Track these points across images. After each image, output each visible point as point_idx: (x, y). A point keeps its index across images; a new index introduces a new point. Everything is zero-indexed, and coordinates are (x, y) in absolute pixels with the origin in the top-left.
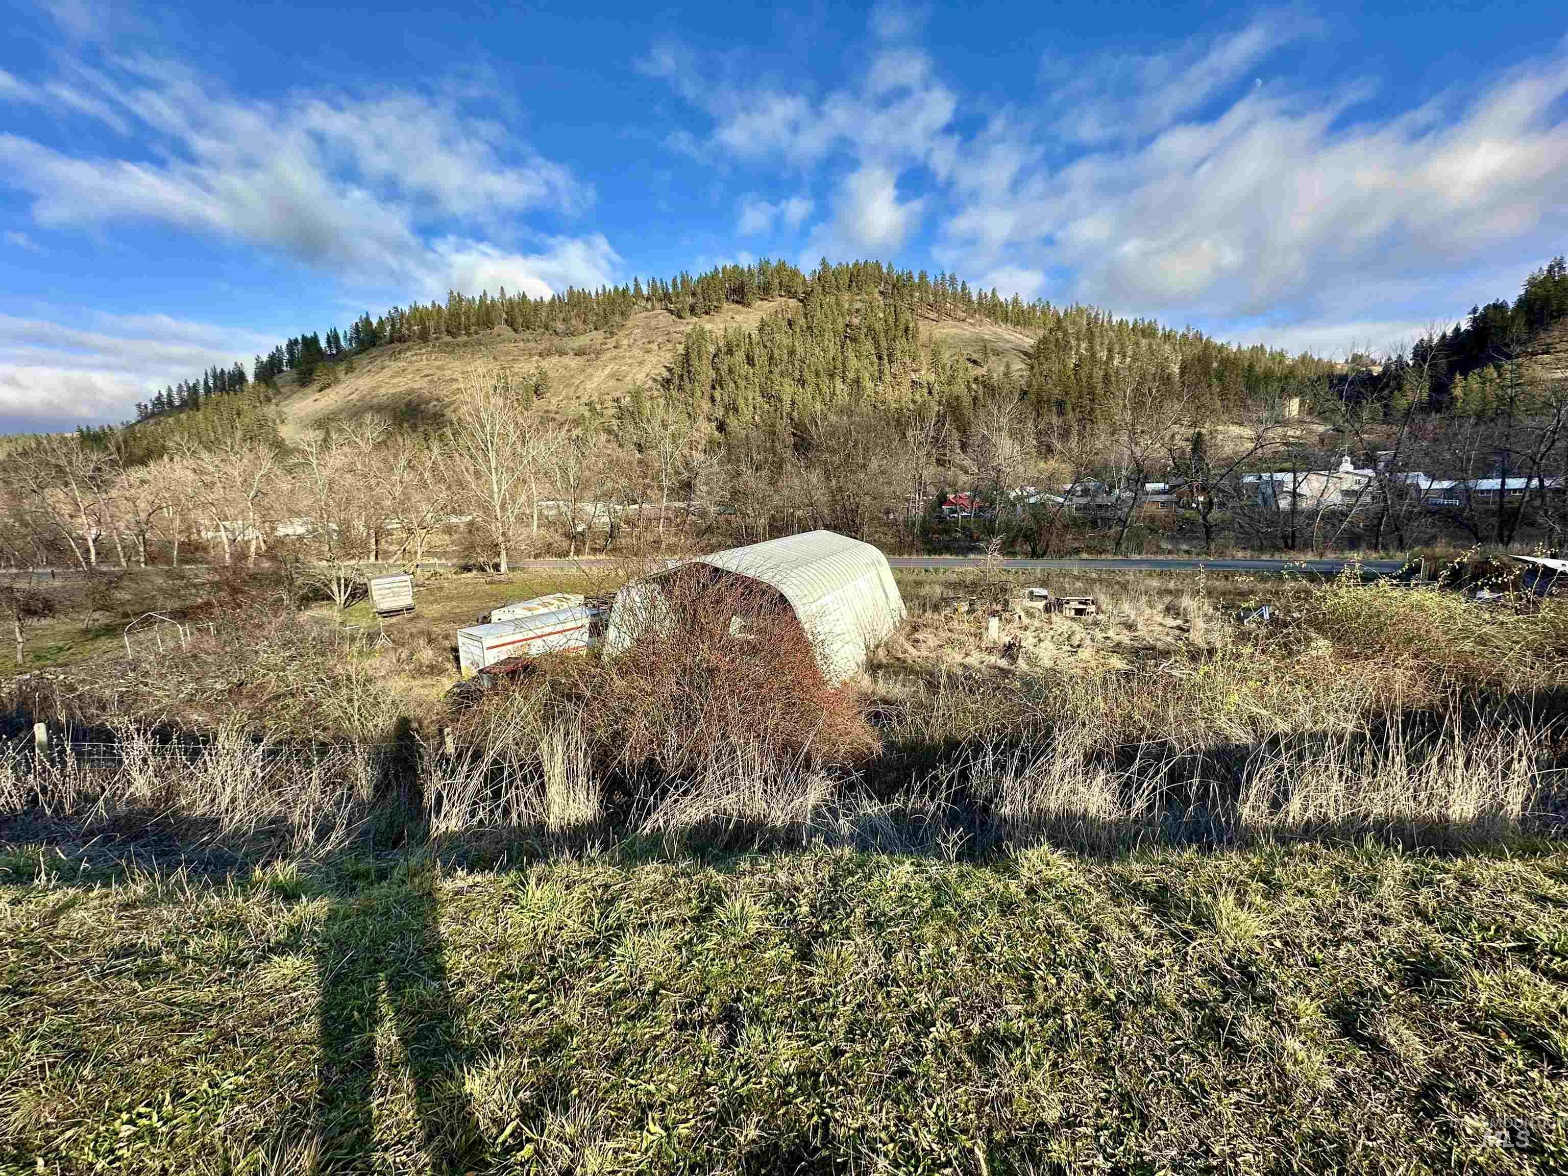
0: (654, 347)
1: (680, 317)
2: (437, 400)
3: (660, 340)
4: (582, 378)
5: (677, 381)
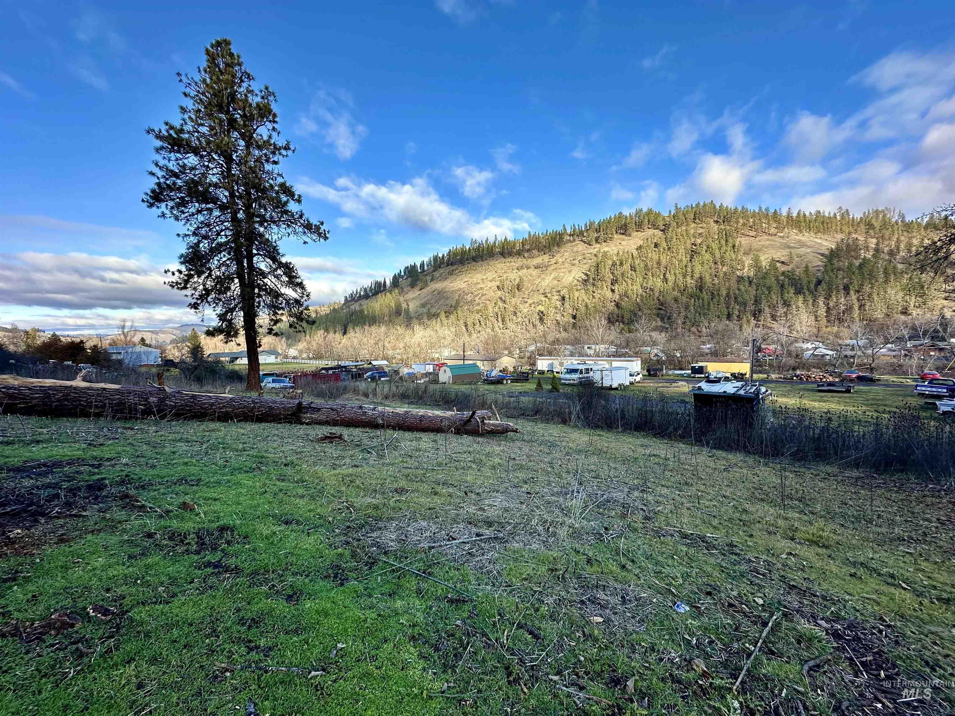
0: (576, 262)
1: (590, 245)
2: (472, 293)
3: (579, 258)
4: (539, 280)
5: (591, 281)
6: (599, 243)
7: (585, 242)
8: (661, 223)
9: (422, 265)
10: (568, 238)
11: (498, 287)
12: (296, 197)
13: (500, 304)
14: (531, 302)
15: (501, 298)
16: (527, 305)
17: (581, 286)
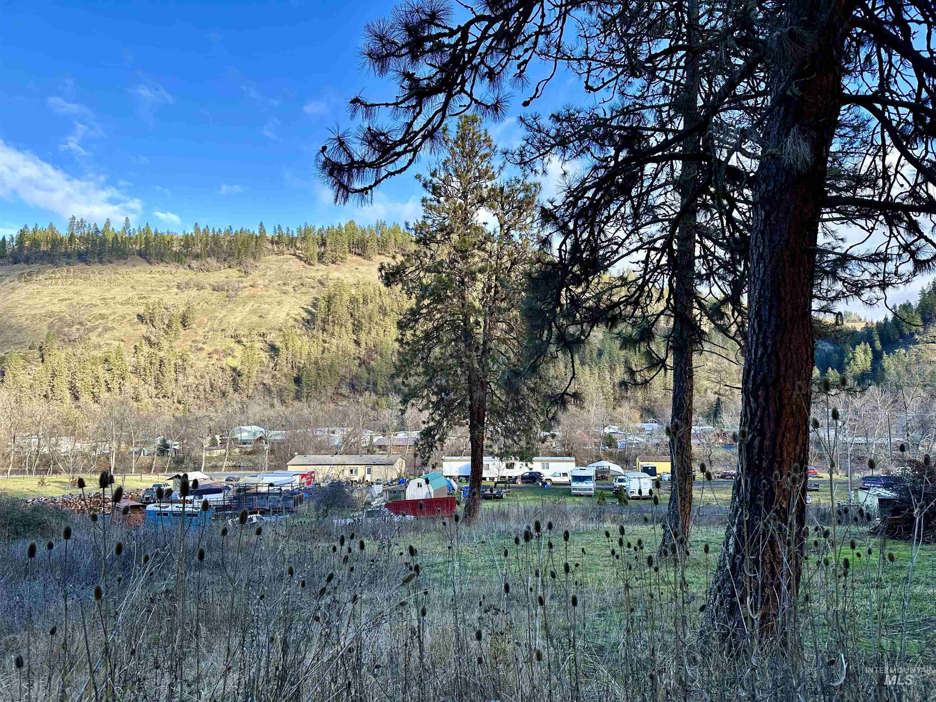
0: (289, 288)
1: (310, 264)
2: (81, 324)
3: (294, 283)
4: (224, 312)
5: (319, 322)
6: (324, 263)
7: (301, 258)
10: (270, 246)
11: (140, 317)
13: (146, 349)
14: (210, 350)
15: (148, 339)
16: (204, 354)
17: (301, 329)
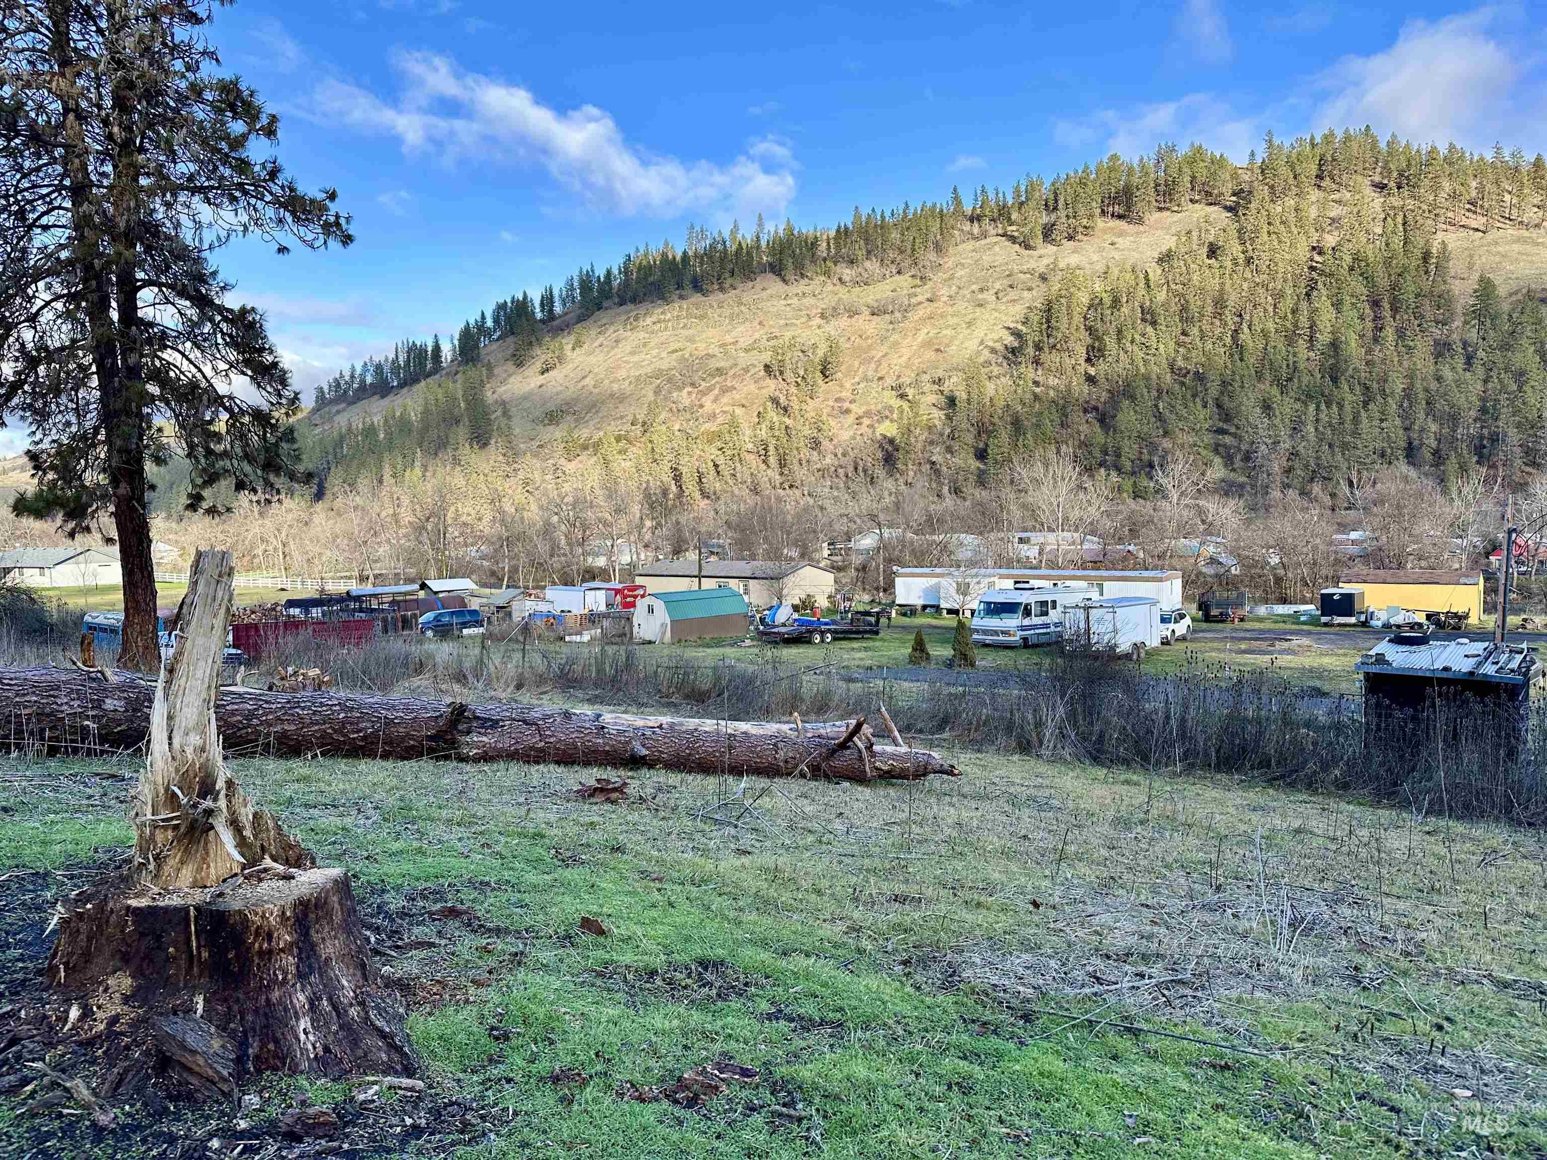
0: (989, 296)
1: (1028, 247)
2: (693, 385)
3: (998, 286)
4: (884, 349)
5: (1030, 351)
6: (1053, 242)
7: (1013, 239)
8: (1227, 189)
9: (547, 301)
10: (967, 226)
11: (767, 367)
12: (264, 120)
13: (773, 415)
14: (860, 412)
15: (775, 401)
16: (851, 419)
17: (1001, 365)
